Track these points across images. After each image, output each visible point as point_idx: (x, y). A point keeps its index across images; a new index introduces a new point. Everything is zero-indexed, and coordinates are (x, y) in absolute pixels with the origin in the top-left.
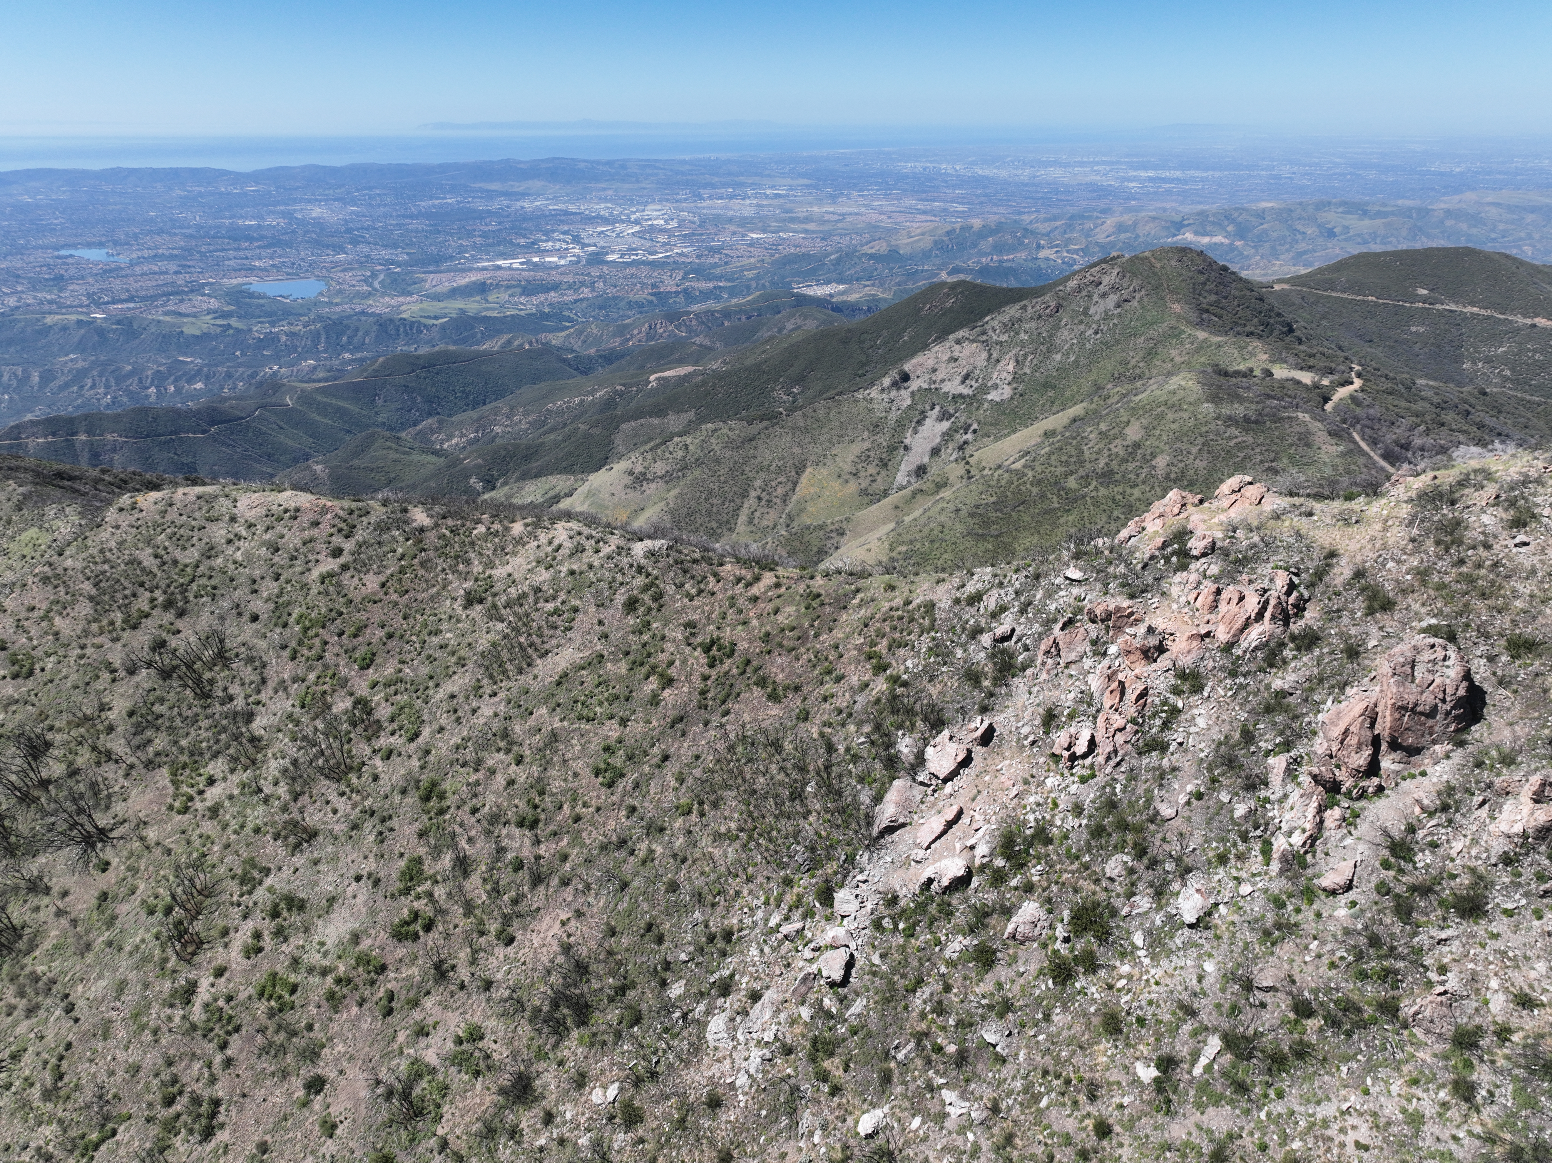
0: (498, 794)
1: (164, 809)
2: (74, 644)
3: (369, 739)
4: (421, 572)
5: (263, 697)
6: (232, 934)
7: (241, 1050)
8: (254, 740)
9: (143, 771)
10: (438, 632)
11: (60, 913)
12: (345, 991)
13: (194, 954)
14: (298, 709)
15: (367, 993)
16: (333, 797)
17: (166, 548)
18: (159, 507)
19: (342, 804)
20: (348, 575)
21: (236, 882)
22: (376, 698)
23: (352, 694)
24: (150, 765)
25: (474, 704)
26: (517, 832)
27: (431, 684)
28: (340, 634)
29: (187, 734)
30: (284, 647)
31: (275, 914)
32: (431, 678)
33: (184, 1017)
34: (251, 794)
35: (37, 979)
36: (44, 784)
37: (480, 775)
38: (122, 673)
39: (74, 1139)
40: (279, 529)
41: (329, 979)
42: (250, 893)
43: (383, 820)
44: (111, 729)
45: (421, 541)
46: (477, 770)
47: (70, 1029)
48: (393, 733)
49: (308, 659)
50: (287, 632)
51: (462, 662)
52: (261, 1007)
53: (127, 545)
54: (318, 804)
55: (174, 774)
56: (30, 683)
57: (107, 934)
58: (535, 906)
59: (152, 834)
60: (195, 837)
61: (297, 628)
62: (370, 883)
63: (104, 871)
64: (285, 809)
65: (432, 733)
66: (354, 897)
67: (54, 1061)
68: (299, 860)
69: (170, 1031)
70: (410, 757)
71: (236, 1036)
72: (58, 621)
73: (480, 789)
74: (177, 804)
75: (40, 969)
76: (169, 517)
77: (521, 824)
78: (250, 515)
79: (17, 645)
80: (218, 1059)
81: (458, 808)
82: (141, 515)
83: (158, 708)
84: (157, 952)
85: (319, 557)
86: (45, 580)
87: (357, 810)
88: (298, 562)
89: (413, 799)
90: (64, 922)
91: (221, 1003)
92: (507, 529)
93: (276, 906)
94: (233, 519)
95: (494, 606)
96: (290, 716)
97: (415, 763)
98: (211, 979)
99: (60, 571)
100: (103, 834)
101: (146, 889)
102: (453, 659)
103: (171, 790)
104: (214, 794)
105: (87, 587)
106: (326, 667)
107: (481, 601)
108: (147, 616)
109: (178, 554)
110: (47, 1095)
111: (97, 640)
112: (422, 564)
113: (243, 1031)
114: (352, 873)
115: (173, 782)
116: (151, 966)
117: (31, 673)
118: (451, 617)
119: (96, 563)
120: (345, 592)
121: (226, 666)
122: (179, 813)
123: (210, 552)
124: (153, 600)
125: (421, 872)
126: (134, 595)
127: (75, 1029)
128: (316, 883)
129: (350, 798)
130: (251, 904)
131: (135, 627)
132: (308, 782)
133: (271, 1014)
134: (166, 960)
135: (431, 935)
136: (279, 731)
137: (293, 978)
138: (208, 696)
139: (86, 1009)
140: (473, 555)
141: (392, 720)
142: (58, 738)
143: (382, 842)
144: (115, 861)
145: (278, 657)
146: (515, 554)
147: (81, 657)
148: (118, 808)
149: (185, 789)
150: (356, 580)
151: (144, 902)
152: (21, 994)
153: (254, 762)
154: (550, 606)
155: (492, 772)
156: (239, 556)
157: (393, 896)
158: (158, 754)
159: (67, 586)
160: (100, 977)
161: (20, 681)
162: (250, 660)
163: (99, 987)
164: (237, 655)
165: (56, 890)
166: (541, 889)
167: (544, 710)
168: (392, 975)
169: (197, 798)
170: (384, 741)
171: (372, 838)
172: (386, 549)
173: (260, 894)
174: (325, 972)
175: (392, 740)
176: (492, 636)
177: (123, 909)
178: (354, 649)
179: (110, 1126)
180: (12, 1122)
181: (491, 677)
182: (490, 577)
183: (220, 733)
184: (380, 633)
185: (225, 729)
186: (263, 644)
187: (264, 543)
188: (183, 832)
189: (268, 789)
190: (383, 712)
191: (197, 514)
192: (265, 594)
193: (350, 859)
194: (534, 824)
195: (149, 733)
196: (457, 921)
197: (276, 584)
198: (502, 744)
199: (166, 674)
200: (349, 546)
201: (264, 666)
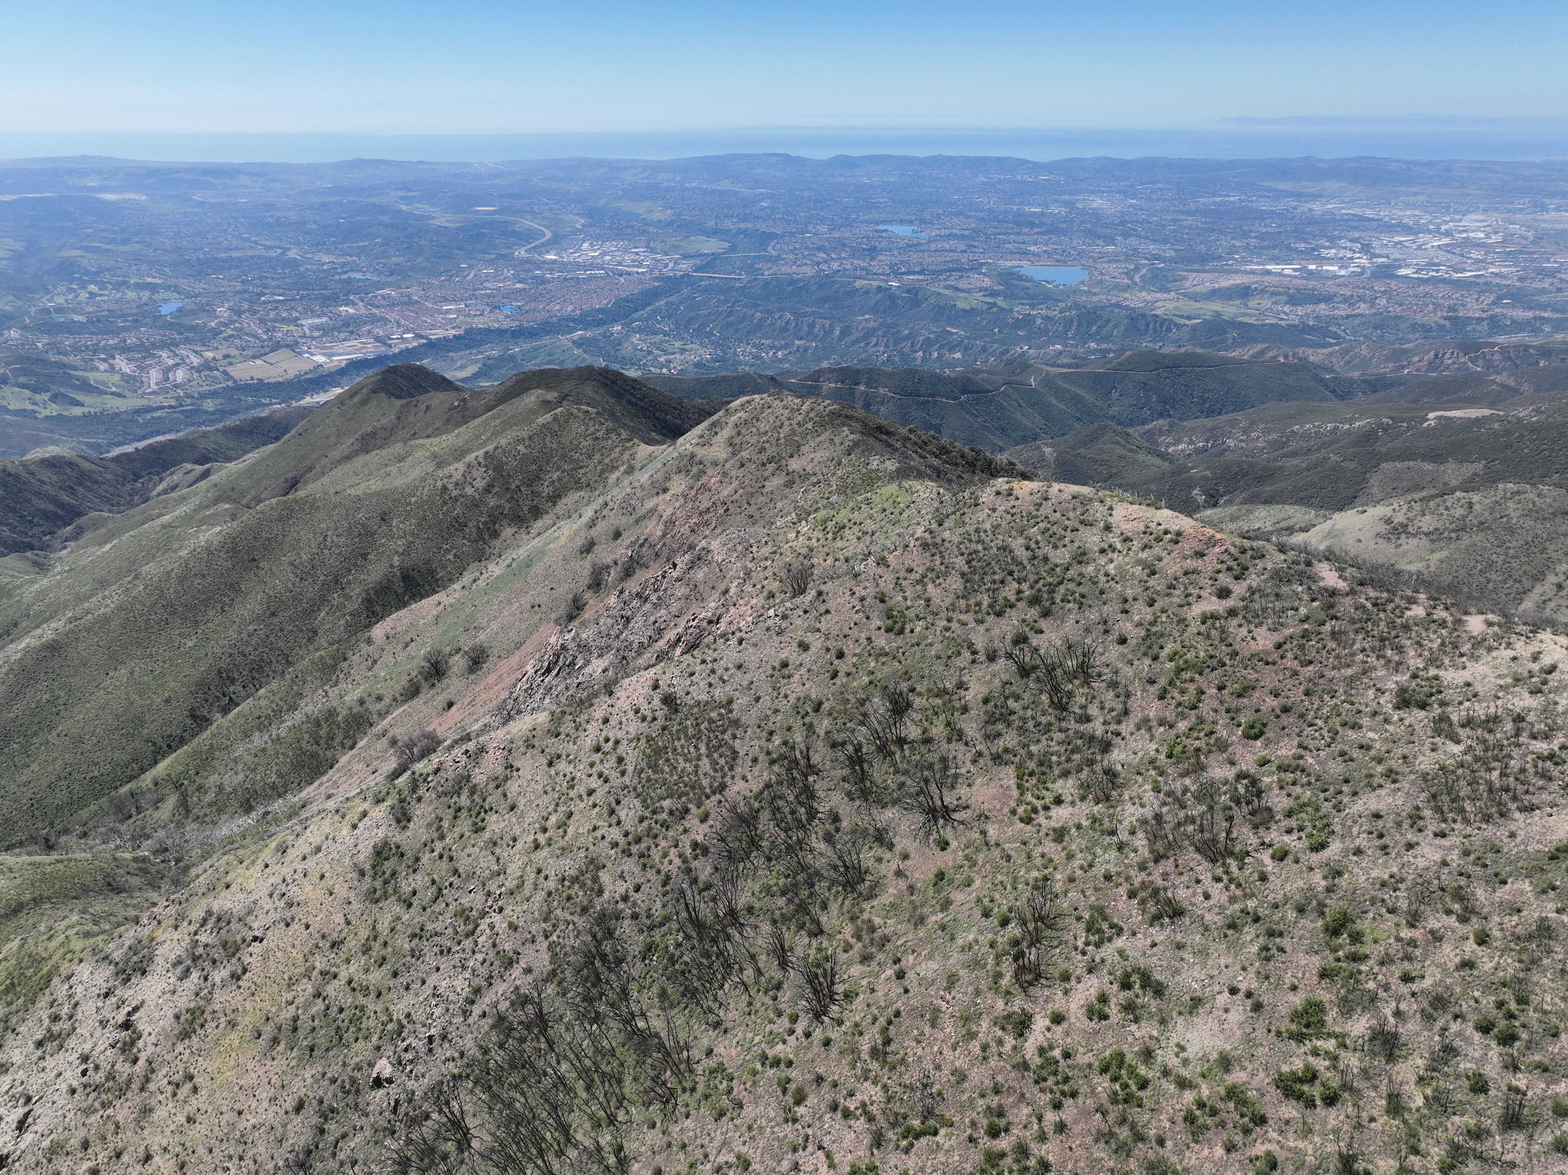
0: (1445, 970)
1: (1006, 810)
2: (942, 615)
3: (1256, 827)
4: (1331, 645)
5: (1123, 728)
6: (1073, 982)
7: (1076, 1122)
8: (1111, 774)
9: (990, 763)
10: (1356, 726)
11: (899, 873)
12: (1209, 1121)
13: (1031, 984)
14: (1162, 757)
15: (1238, 1139)
16: (1206, 878)
17: (1037, 543)
18: (1034, 497)
19: (1216, 890)
20: (1234, 622)
21: (1082, 926)
22: (1266, 780)
23: (1233, 763)
24: (997, 759)
25: (1410, 837)
26: (1477, 1036)
27: (1345, 788)
28: (1221, 688)
29: (1038, 741)
30: (1152, 682)
31: (1126, 985)
32: (1346, 781)
33: (1015, 1048)
34: (1103, 833)
35: (873, 929)
36: (901, 741)
37: (1416, 934)
38: (982, 657)
39: (897, 1114)
40: (1157, 550)
41: (1189, 1096)
42: (1098, 945)
43: (1271, 934)
44: (965, 709)
45: (1332, 606)
46: (1413, 926)
47: (899, 996)
48: (1289, 831)
49: (1179, 704)
50: (1157, 666)
51: (1392, 775)
52: (1103, 1084)
53: (1001, 530)
54: (1185, 878)
55: (1020, 777)
56: (900, 641)
57: (940, 915)
58: (1508, 1157)
59: (993, 832)
60: (1037, 853)
61: (1169, 665)
62: (1249, 1002)
63: (943, 849)
64: (1142, 867)
65: (1345, 851)
66: (1226, 1011)
67: (882, 1021)
68: (1159, 934)
69: (1000, 1055)
70: (1311, 869)
71: (1071, 1101)
72: (930, 587)
73: (1418, 952)
74: (1021, 810)
75: (877, 921)
76: (1043, 512)
77: (1485, 1028)
78: (1128, 528)
79: (893, 602)
80: (1051, 1117)
81: (1382, 963)
82: (1017, 503)
83: (1011, 703)
84: (991, 960)
85: (1202, 593)
86: (925, 546)
87: (1237, 907)
88: (1177, 592)
89: (1312, 925)
90: (902, 884)
91: (1057, 1053)
92: (1459, 622)
93: (1127, 975)
94: (1108, 528)
95: (1444, 719)
96: (1152, 762)
97: (1319, 881)
98: (1047, 1022)
99: (938, 540)
100: (946, 812)
101: (981, 888)
102: (1380, 769)
103: (1015, 793)
104: (1061, 815)
105: (960, 562)
106: (1201, 720)
107: (1423, 706)
108: (1012, 606)
109: (1047, 550)
110: (875, 1053)
111: (963, 617)
112: (1334, 635)
113: (1080, 1100)
114: (1223, 979)
115: (1019, 786)
116: (982, 973)
117: (901, 632)
118: (1375, 714)
119: (970, 541)
120: (1230, 640)
121: (1087, 683)
122: (1022, 820)
123: (1081, 557)
124: (1019, 592)
125: (1322, 1023)
126: (1002, 582)
127: (904, 998)
128: (1177, 972)
129: (1227, 888)
130: (1098, 959)
131: (999, 614)
132: (1173, 845)
133: (1114, 1099)
134: (999, 975)
135: (1333, 1112)
136: (1139, 773)
137: (1142, 1070)
138: (1063, 708)
139: (915, 984)
140: (1408, 643)
141: (1289, 814)
142: (918, 702)
143: (1268, 959)
144: (954, 844)
145: (1144, 690)
146: (1475, 658)
147: (947, 629)
148: (962, 791)
149: (1029, 797)
150: (1244, 631)
151: (979, 900)
152: (859, 938)
153: (1108, 798)
154: (1541, 746)
155: (1436, 937)
156: (1111, 569)
157: (1279, 1034)
158: (1006, 750)
159: (942, 557)
160: (930, 957)
161: (892, 635)
162: (1114, 685)
163: (930, 968)
164: (1099, 675)
165: (898, 848)
166: (1519, 1139)
167: (1526, 886)
168: (1274, 1135)
169: (1042, 813)
170: (1274, 835)
171: (1255, 949)
172: (1288, 605)
173: (1108, 951)
174: (1183, 1084)
175: (1286, 838)
176: (1440, 756)
177: (958, 897)
178: (1238, 710)
179: (932, 1122)
180: (840, 1061)
181: (1438, 810)
182: (1436, 678)
183: (1073, 752)
184: (1271, 702)
185: (1076, 750)
186: (1128, 671)
187: (1139, 562)
188: (1025, 844)
189: (1124, 836)
190: (1278, 801)
191: (1071, 514)
192: (1136, 618)
193: (1223, 962)
194: (1507, 1039)
195: (1000, 726)
196: (1375, 1113)
197: (1149, 610)
198: (1456, 907)
199: (1025, 672)
200: (1239, 589)
201: (1128, 695)
